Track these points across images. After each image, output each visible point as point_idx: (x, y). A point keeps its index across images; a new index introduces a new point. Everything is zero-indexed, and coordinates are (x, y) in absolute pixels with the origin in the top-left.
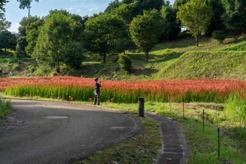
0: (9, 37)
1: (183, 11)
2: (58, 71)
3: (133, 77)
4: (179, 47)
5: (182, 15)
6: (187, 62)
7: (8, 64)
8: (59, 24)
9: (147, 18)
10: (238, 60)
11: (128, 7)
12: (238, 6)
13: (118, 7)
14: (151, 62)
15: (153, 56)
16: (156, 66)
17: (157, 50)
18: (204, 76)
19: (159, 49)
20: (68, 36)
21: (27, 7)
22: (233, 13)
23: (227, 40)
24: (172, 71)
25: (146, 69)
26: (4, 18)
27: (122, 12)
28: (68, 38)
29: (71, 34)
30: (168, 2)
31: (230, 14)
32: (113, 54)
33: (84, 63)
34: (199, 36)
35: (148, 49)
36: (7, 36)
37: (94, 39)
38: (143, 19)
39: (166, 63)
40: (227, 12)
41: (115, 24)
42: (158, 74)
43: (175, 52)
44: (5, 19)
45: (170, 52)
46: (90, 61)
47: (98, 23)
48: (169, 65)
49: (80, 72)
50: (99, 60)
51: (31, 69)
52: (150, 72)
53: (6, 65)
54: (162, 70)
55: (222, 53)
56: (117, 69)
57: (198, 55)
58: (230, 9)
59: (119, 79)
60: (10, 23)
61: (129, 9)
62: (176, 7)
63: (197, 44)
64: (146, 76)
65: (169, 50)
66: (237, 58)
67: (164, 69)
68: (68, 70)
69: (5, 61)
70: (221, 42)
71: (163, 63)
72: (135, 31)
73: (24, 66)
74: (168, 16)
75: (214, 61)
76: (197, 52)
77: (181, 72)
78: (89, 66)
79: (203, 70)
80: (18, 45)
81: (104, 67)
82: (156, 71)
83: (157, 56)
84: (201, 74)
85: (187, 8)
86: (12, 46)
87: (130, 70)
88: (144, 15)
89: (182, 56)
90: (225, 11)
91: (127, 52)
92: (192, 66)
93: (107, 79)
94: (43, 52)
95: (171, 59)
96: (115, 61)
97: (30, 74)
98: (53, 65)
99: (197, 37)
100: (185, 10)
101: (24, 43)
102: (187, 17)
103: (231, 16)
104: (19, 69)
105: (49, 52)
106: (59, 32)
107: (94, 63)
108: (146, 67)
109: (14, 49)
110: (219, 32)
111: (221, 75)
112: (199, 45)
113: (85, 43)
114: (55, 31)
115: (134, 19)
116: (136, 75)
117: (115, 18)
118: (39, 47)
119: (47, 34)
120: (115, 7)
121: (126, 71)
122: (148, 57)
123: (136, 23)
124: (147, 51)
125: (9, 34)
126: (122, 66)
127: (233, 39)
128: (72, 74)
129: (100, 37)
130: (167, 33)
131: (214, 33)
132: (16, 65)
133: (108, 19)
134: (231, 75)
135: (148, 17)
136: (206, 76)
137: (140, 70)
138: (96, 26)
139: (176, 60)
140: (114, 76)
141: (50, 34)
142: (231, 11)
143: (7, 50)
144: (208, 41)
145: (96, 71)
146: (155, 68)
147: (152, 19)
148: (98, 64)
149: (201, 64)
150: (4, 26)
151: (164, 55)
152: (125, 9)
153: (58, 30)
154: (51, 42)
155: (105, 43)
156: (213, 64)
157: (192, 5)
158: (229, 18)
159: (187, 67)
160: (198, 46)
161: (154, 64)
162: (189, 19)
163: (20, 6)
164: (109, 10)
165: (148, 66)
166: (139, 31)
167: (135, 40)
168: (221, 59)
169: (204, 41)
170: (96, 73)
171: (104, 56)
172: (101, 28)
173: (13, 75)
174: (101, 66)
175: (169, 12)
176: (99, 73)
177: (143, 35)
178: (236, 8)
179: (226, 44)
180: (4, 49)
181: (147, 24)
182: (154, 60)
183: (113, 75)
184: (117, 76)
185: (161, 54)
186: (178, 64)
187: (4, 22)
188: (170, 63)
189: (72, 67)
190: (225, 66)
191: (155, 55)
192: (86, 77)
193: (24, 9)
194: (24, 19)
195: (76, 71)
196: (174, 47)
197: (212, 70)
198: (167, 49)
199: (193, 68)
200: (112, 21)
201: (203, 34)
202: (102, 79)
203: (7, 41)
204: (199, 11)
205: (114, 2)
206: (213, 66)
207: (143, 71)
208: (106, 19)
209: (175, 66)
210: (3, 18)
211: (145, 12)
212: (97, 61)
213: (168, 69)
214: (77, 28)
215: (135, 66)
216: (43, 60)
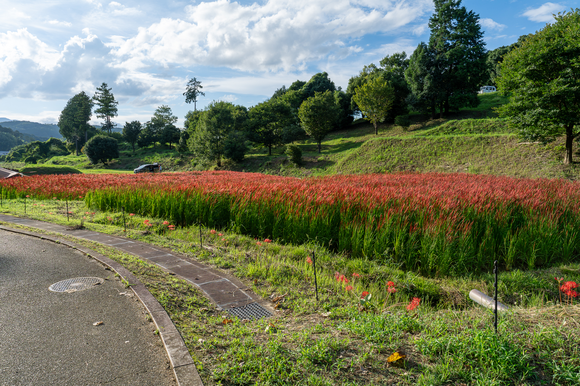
0: (173, 131)
1: (360, 94)
2: (219, 164)
3: (304, 171)
4: (354, 136)
5: (359, 97)
6: (371, 152)
7: (171, 158)
8: (219, 112)
9: (319, 101)
10: (444, 147)
11: (295, 94)
12: (429, 85)
13: (285, 93)
14: (324, 153)
15: (326, 147)
16: (331, 157)
17: (330, 140)
18: (397, 168)
19: (332, 139)
20: (230, 126)
21: (193, 101)
22: (422, 93)
23: (412, 126)
24: (353, 163)
25: (319, 161)
26: (171, 112)
27: (289, 98)
28: (230, 128)
29: (233, 123)
30: (340, 88)
31: (417, 94)
32: (280, 145)
33: (247, 156)
34: (378, 123)
35: (320, 137)
36: (171, 130)
37: (258, 129)
38: (315, 102)
39: (343, 153)
40: (414, 92)
41: (282, 110)
42: (335, 167)
43: (350, 142)
44: (172, 114)
45: (345, 142)
46: (255, 153)
47: (262, 109)
48: (348, 156)
49: (243, 165)
50: (265, 152)
51: (192, 164)
52: (324, 164)
53: (168, 160)
54: (339, 162)
55: (419, 139)
56: (285, 162)
57: (386, 142)
58: (418, 89)
59: (287, 174)
60: (177, 118)
61: (297, 96)
62: (349, 92)
63: (377, 131)
64: (320, 169)
65: (343, 139)
66: (441, 145)
67: (342, 160)
68: (230, 163)
69: (168, 156)
70: (405, 129)
71: (339, 153)
72: (305, 116)
73: (186, 161)
74: (340, 102)
75: (409, 149)
76: (384, 138)
77: (365, 164)
78: (252, 158)
79: (395, 161)
80: (181, 138)
81: (269, 160)
82: (331, 163)
83: (331, 146)
84: (394, 166)
85: (365, 89)
86: (176, 140)
87: (300, 163)
88: (316, 97)
89: (364, 144)
90: (411, 92)
91: (296, 144)
92: (379, 156)
93: (273, 174)
94: (202, 144)
95: (349, 149)
96: (282, 153)
97: (191, 168)
98: (212, 158)
99: (377, 123)
100: (363, 92)
101: (187, 136)
102: (365, 100)
103: (419, 97)
104: (181, 164)
105: (208, 144)
106: (219, 120)
107: (258, 155)
108: (319, 159)
109: (178, 143)
110: (403, 117)
111: (422, 166)
112: (379, 133)
113: (248, 133)
114: (214, 119)
115: (304, 102)
116: (307, 168)
117: (282, 104)
118: (196, 138)
119: (204, 123)
120: (282, 94)
121: (295, 164)
122: (320, 147)
123: (306, 107)
124: (319, 140)
125: (174, 128)
126: (290, 157)
127: (419, 125)
128: (234, 169)
129: (265, 126)
130: (340, 121)
131: (397, 119)
132: (178, 159)
133: (273, 104)
134: (437, 167)
135: (320, 99)
136: (401, 168)
137: (311, 162)
138: (260, 113)
139: (357, 149)
140: (281, 171)
141: (208, 123)
142: (419, 92)
143: (172, 145)
144: (388, 128)
145: (260, 165)
146: (330, 159)
147: (326, 102)
148: (263, 157)
149: (391, 154)
150: (170, 120)
151: (339, 145)
152: (293, 96)
153: (217, 118)
154: (209, 132)
155: (271, 131)
156: (407, 153)
157: (371, 87)
158: (417, 100)
159: (373, 157)
160: (377, 134)
161: (329, 155)
162: (368, 102)
163: (186, 100)
164: (275, 96)
165: (321, 158)
166: (310, 117)
167: (305, 127)
168: (418, 147)
169: (383, 129)
170: (261, 166)
171: (270, 147)
172: (266, 115)
173: (174, 170)
174: (266, 159)
175: (342, 97)
176: (264, 166)
177: (314, 121)
178: (425, 87)
179: (412, 131)
180: (168, 144)
181: (319, 108)
182: (327, 151)
183: (280, 168)
184: (284, 170)
185: (335, 144)
186: (360, 154)
187: (171, 117)
188: (349, 153)
189: (234, 159)
190: (425, 156)
191: (328, 146)
192: (249, 172)
193: (190, 103)
194: (190, 113)
195: (238, 165)
196: (349, 136)
197: (408, 160)
198: (341, 139)
199: (382, 159)
200: (278, 107)
201: (382, 120)
202: (267, 173)
203: (171, 135)
204: (379, 93)
205: (281, 90)
206: (408, 155)
207: (315, 163)
208: (271, 105)
209: (356, 157)
210: (169, 113)
211: (316, 93)
212: (262, 154)
213: (347, 161)
214: (240, 117)
215: (306, 157)
216: (202, 153)
